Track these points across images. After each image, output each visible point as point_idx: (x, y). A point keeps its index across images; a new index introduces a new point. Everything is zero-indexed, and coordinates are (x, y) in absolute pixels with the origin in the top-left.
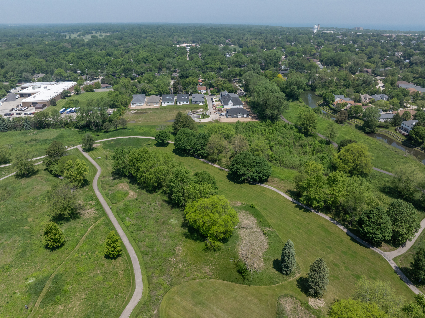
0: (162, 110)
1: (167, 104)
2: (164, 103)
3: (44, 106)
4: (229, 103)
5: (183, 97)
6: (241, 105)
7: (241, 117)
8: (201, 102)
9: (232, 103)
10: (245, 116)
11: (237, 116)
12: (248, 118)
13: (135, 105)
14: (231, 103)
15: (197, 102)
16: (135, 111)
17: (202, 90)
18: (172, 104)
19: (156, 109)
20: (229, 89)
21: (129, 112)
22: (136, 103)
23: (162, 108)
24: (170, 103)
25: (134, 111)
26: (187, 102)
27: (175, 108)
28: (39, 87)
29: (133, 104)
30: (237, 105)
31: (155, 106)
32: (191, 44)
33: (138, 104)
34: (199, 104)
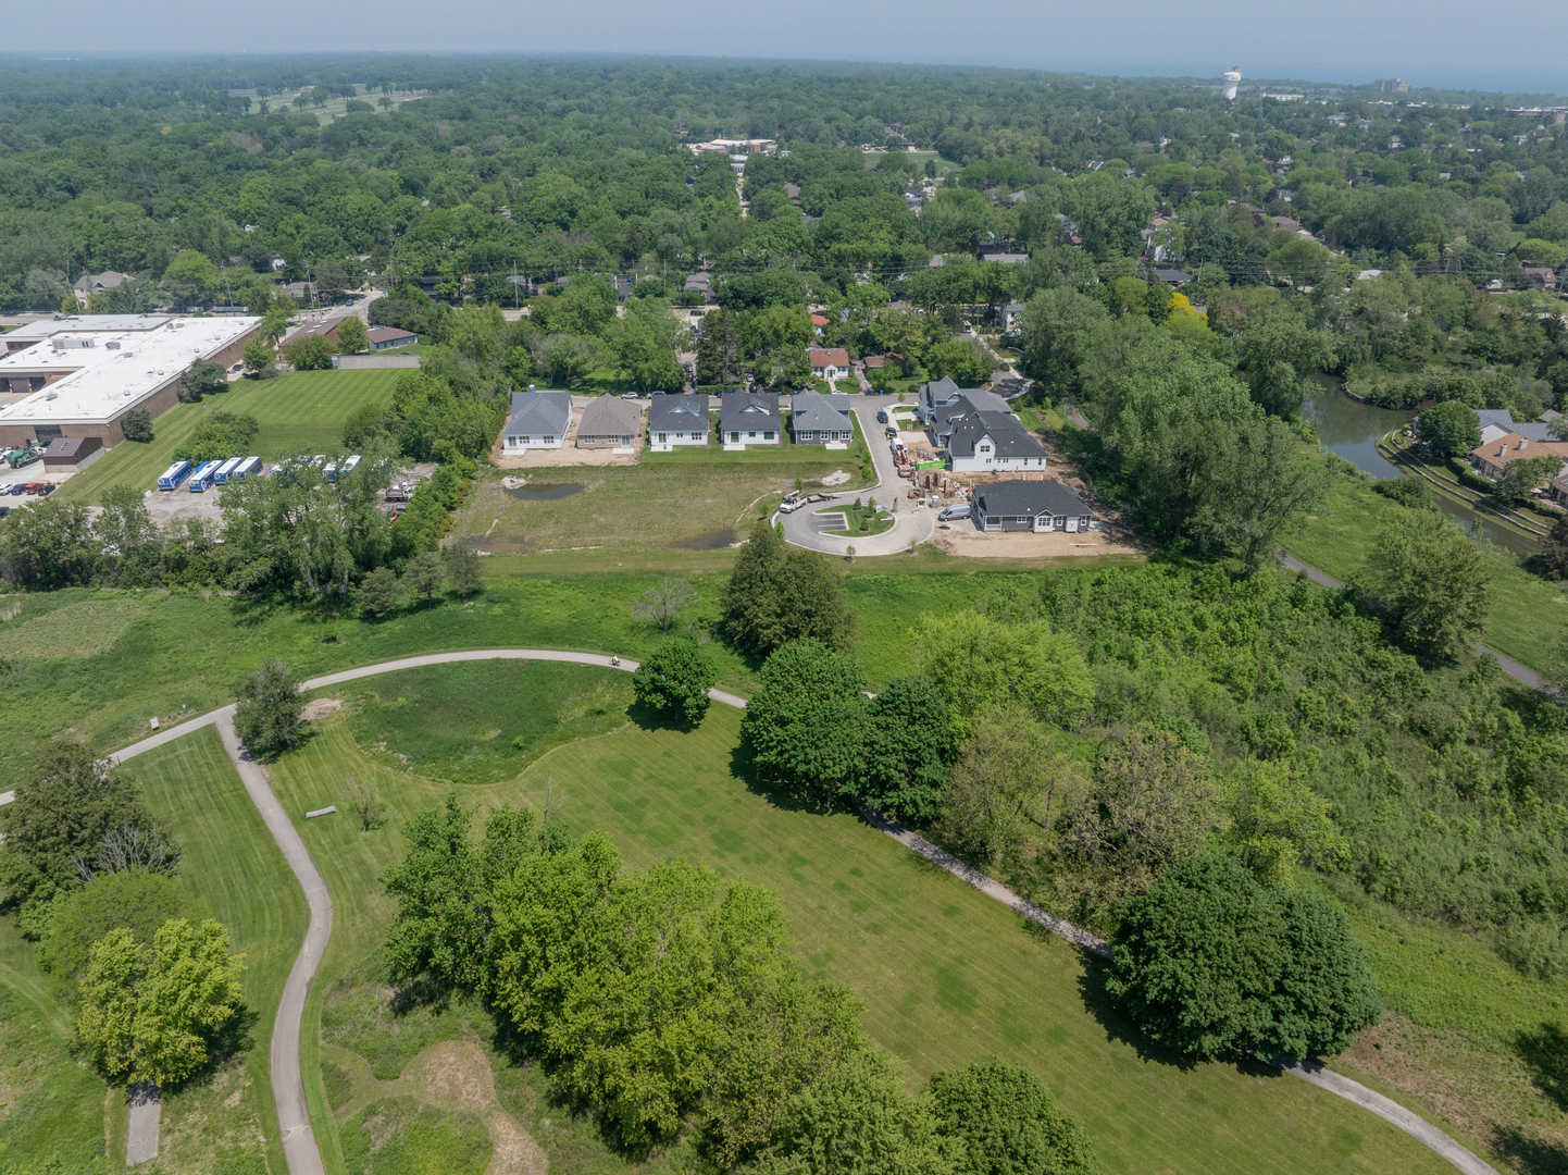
0: (650, 475)
1: (673, 441)
2: (663, 437)
3: (90, 445)
4: (978, 447)
5: (750, 410)
6: (1034, 456)
7: (1050, 528)
8: (835, 435)
9: (993, 449)
10: (1072, 525)
11: (1032, 526)
12: (1083, 536)
13: (520, 449)
14: (985, 449)
15: (816, 432)
16: (523, 481)
17: (831, 367)
18: (697, 442)
19: (623, 468)
20: (960, 365)
21: (494, 485)
22: (525, 439)
23: (651, 465)
24: (687, 440)
25: (519, 477)
26: (769, 435)
27: (716, 466)
28: (86, 344)
29: (512, 439)
30: (1016, 455)
31: (616, 451)
33: (539, 443)
34: (829, 446)
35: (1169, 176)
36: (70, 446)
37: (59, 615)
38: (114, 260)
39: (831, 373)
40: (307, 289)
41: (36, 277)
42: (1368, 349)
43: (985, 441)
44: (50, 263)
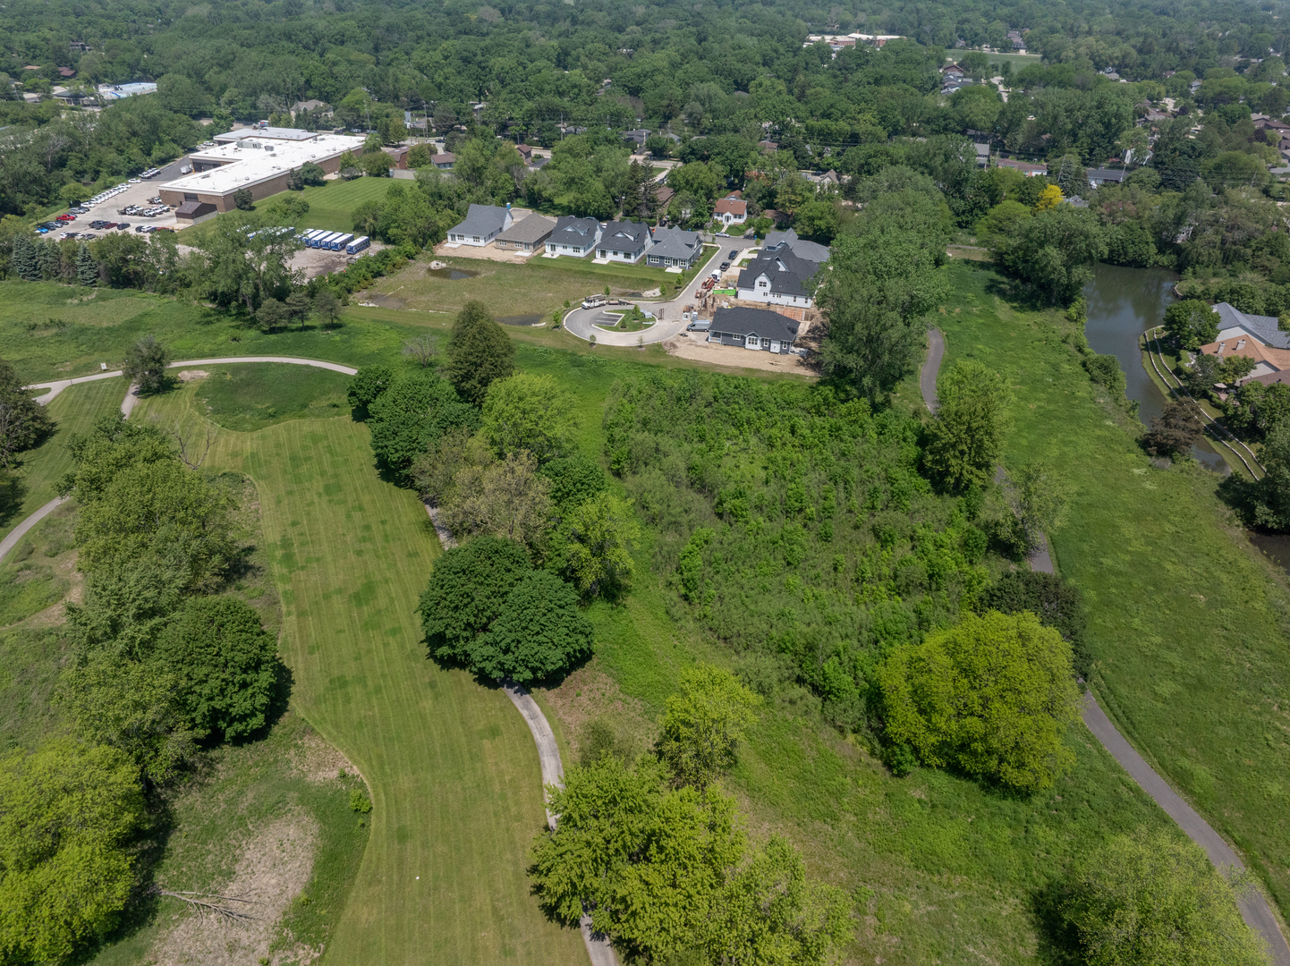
0: (529, 272)
1: (560, 251)
2: (553, 248)
4: (757, 282)
5: (619, 235)
6: (801, 295)
7: (758, 347)
8: (675, 262)
9: (769, 285)
10: (776, 347)
11: (744, 343)
12: (783, 357)
13: (459, 242)
14: (763, 284)
15: (662, 258)
16: (444, 265)
17: (728, 214)
18: (576, 254)
19: (514, 265)
20: (817, 222)
21: (424, 265)
22: (461, 237)
23: (537, 265)
24: (569, 252)
25: (443, 262)
26: (627, 255)
27: (576, 272)
28: (255, 146)
29: (453, 236)
30: (787, 293)
31: (519, 253)
32: (871, 37)
33: (470, 241)
34: (668, 270)
35: (1218, 89)
36: (191, 206)
37: (111, 303)
38: (321, 93)
39: (728, 219)
40: (428, 122)
41: (264, 100)
42: (1217, 253)
43: (763, 278)
44: (275, 90)
